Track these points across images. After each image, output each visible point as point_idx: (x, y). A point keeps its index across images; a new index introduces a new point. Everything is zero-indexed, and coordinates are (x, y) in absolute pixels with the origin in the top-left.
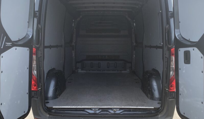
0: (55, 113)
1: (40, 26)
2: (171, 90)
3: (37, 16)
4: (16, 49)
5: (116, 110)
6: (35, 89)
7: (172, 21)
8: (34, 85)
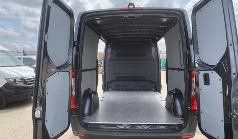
0: (91, 128)
1: (78, 54)
2: (193, 108)
3: (76, 46)
4: (59, 74)
5: (143, 126)
6: (74, 107)
7: (192, 47)
8: (72, 103)
